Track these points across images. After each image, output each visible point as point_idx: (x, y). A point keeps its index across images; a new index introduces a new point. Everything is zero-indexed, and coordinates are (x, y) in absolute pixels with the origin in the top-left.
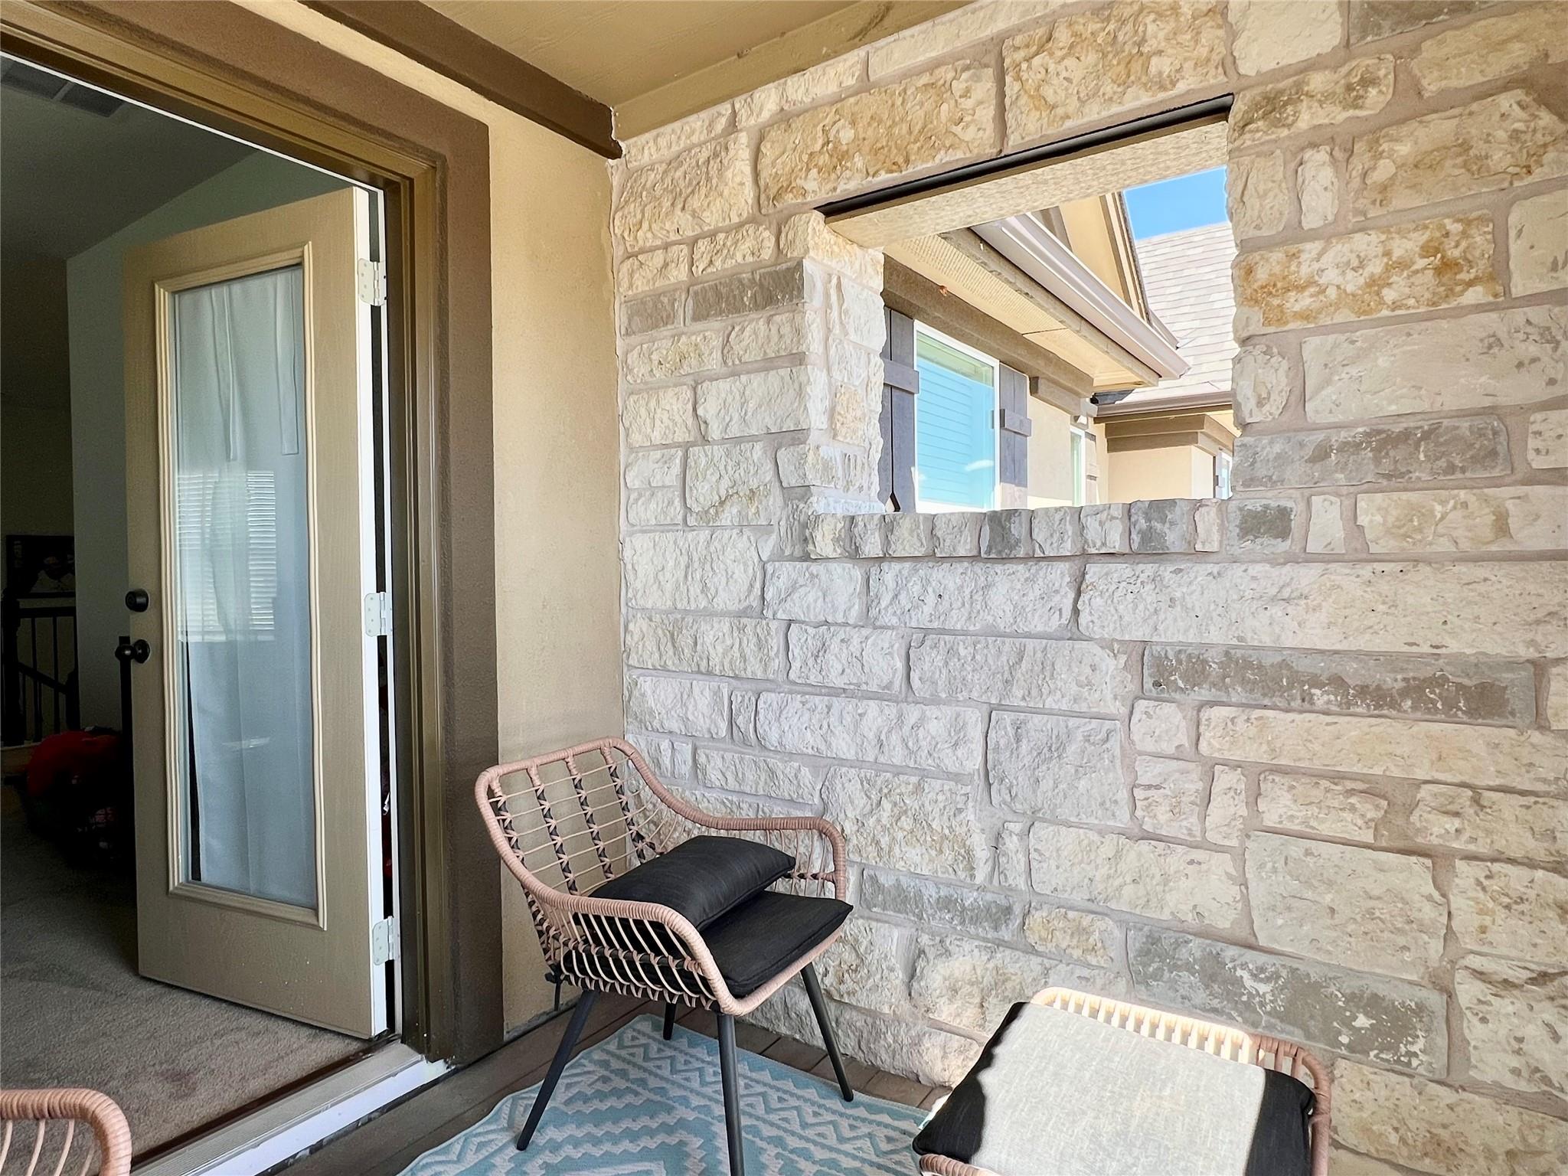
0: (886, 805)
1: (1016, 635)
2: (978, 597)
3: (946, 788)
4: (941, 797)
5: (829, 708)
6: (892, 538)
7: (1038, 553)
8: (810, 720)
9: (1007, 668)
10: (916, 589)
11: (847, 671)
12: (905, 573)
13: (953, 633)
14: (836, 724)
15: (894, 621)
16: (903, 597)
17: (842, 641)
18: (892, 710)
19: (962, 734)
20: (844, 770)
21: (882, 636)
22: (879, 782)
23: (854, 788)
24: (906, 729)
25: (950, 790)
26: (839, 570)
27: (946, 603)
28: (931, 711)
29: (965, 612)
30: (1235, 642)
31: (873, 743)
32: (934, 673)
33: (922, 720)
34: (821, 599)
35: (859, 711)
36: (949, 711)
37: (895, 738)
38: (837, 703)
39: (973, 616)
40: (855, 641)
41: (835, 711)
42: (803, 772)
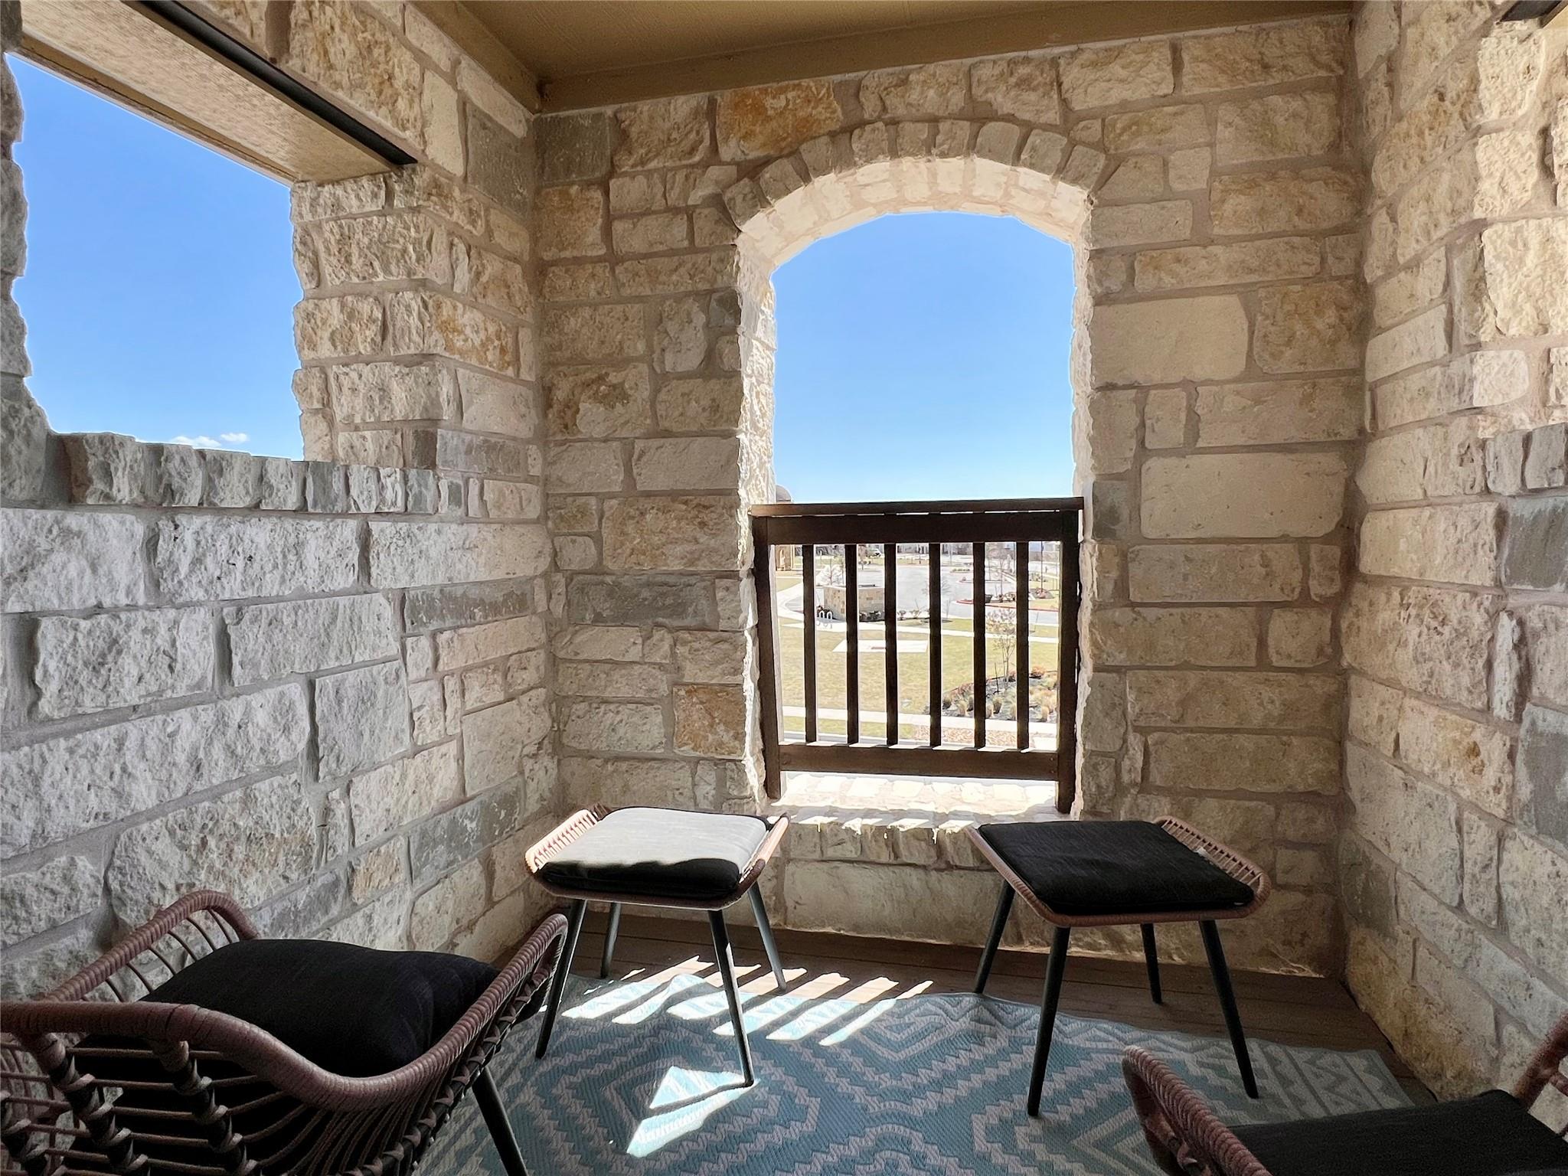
0: (212, 842)
1: (324, 594)
2: (291, 557)
3: (276, 785)
4: (274, 799)
5: (120, 743)
6: (220, 482)
7: (353, 510)
8: (92, 771)
9: (322, 631)
10: (224, 550)
11: (147, 676)
12: (209, 529)
13: (268, 600)
14: (136, 761)
15: (201, 595)
16: (209, 561)
17: (145, 631)
18: (207, 715)
19: (290, 716)
20: (144, 827)
21: (194, 617)
22: (198, 819)
23: (164, 847)
24: (231, 732)
25: (280, 786)
26: (115, 524)
27: (256, 566)
28: (256, 700)
29: (277, 574)
30: (446, 582)
31: (185, 769)
32: (257, 652)
33: (248, 712)
34: (88, 571)
35: (169, 730)
36: (271, 693)
37: (218, 752)
38: (133, 730)
39: (287, 577)
40: (163, 630)
41: (131, 743)
42: (80, 864)
